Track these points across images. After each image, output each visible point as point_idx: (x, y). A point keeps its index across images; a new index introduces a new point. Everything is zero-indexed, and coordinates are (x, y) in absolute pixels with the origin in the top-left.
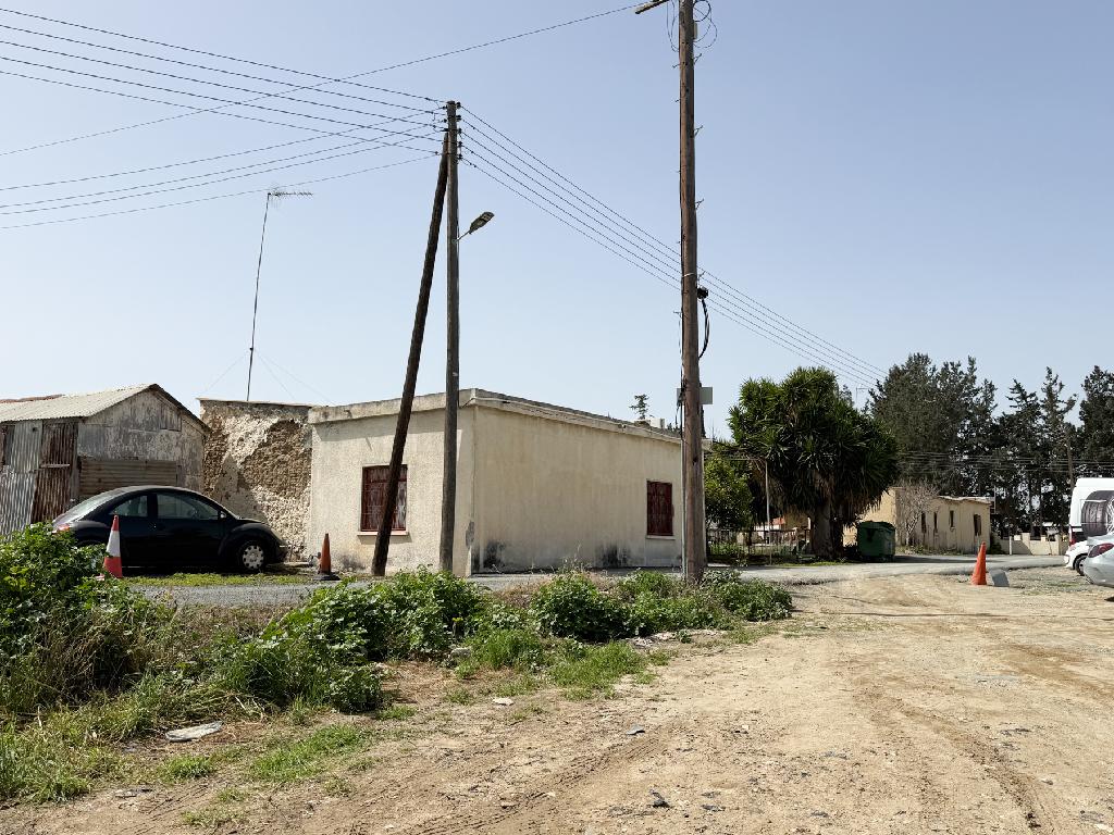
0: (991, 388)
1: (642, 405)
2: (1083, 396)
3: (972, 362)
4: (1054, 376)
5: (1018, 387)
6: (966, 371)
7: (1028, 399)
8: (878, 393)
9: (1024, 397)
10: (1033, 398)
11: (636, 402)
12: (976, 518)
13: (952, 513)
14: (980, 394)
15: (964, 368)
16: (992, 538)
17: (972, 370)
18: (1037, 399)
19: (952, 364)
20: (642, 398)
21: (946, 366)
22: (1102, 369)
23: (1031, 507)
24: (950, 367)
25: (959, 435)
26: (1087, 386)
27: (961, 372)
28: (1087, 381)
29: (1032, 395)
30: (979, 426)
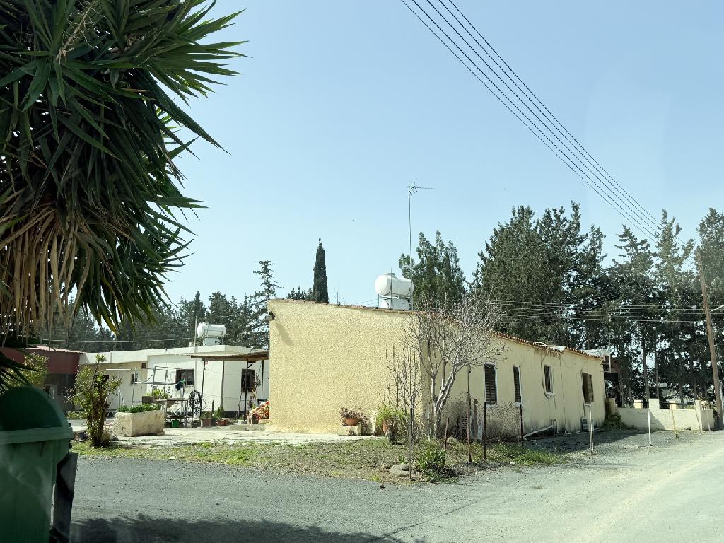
0: (599, 234)
1: (266, 270)
2: (698, 242)
3: (576, 208)
4: (669, 220)
5: (628, 234)
6: (570, 218)
7: (639, 247)
8: (487, 255)
9: (633, 245)
10: (644, 246)
11: (260, 268)
12: (586, 378)
13: (547, 370)
14: (587, 242)
15: (568, 215)
16: (607, 406)
17: (577, 216)
18: (648, 245)
19: (555, 211)
20: (266, 263)
21: (548, 213)
22: (719, 212)
23: (646, 366)
24: (552, 213)
25: (565, 288)
26: (703, 230)
27: (565, 220)
28: (702, 225)
29: (643, 243)
30: (586, 277)
